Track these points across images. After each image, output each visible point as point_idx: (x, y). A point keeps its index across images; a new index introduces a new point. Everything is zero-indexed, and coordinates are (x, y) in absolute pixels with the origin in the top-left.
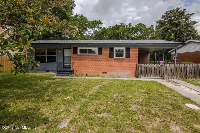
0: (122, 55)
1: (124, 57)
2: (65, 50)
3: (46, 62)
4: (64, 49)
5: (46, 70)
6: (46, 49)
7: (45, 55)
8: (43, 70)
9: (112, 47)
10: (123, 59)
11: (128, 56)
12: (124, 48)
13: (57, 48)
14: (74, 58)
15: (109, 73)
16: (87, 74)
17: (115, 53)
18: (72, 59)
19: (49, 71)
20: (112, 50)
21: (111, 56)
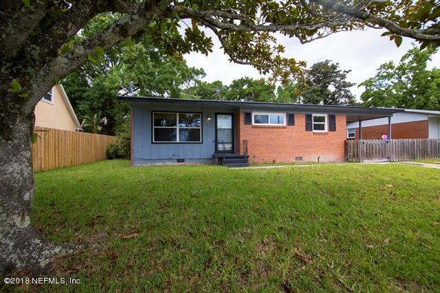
0: (322, 127)
1: (326, 130)
2: (218, 116)
3: (178, 141)
4: (216, 114)
5: (177, 158)
6: (178, 114)
7: (175, 127)
8: (170, 159)
9: (308, 113)
10: (325, 134)
11: (332, 128)
12: (326, 116)
13: (202, 113)
14: (245, 132)
15: (306, 159)
16: (274, 161)
17: (313, 123)
18: (242, 134)
19: (183, 161)
20: (309, 117)
21: (308, 128)
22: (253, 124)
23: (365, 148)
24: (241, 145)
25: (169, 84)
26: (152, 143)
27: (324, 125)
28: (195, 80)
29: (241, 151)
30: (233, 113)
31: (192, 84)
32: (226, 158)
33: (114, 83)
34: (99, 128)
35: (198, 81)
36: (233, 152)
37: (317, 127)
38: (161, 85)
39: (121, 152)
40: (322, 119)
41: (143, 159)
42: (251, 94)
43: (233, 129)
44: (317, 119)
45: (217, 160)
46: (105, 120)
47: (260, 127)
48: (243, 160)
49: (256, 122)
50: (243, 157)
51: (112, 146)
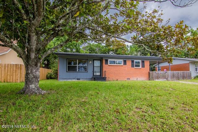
0: (139, 66)
1: (141, 67)
3: (77, 71)
4: (94, 60)
5: (77, 78)
6: (77, 60)
7: (76, 65)
8: (74, 79)
9: (133, 60)
10: (140, 69)
11: (143, 66)
12: (140, 61)
13: (88, 60)
14: (105, 67)
15: (131, 79)
16: (117, 80)
17: (135, 64)
18: (104, 68)
19: (79, 79)
20: (133, 62)
21: (133, 66)
22: (109, 64)
23: (156, 75)
24: (104, 73)
25: (75, 46)
26: (67, 72)
27: (139, 65)
28: (88, 43)
29: (104, 75)
30: (101, 59)
31: (86, 45)
32: (97, 78)
33: (51, 46)
34: (44, 66)
35: (89, 44)
36: (101, 76)
37: (136, 66)
38: (71, 46)
39: (53, 76)
40: (139, 63)
41: (63, 78)
42: (114, 50)
43: (101, 66)
44: (136, 63)
45: (93, 79)
46: (46, 62)
47: (112, 66)
48: (104, 79)
49: (110, 63)
50: (104, 78)
51: (49, 74)
